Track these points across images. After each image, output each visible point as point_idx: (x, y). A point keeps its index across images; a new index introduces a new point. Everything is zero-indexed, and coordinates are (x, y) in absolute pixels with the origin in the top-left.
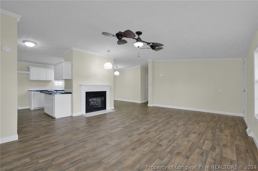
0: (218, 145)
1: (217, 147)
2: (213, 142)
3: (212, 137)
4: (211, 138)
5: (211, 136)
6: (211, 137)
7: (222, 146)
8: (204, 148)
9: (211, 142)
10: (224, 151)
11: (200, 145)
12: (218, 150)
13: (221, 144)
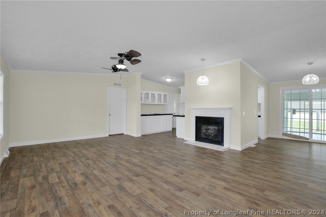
0: (42, 183)
1: (42, 181)
2: (49, 183)
3: (56, 191)
4: (55, 187)
5: (58, 191)
6: (57, 189)
7: (37, 185)
8: (55, 174)
9: (52, 183)
10: (33, 181)
11: (60, 174)
12: (40, 178)
13: (38, 187)
